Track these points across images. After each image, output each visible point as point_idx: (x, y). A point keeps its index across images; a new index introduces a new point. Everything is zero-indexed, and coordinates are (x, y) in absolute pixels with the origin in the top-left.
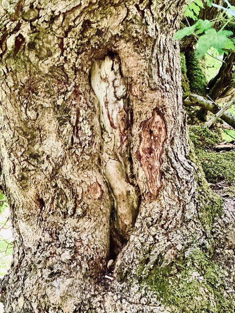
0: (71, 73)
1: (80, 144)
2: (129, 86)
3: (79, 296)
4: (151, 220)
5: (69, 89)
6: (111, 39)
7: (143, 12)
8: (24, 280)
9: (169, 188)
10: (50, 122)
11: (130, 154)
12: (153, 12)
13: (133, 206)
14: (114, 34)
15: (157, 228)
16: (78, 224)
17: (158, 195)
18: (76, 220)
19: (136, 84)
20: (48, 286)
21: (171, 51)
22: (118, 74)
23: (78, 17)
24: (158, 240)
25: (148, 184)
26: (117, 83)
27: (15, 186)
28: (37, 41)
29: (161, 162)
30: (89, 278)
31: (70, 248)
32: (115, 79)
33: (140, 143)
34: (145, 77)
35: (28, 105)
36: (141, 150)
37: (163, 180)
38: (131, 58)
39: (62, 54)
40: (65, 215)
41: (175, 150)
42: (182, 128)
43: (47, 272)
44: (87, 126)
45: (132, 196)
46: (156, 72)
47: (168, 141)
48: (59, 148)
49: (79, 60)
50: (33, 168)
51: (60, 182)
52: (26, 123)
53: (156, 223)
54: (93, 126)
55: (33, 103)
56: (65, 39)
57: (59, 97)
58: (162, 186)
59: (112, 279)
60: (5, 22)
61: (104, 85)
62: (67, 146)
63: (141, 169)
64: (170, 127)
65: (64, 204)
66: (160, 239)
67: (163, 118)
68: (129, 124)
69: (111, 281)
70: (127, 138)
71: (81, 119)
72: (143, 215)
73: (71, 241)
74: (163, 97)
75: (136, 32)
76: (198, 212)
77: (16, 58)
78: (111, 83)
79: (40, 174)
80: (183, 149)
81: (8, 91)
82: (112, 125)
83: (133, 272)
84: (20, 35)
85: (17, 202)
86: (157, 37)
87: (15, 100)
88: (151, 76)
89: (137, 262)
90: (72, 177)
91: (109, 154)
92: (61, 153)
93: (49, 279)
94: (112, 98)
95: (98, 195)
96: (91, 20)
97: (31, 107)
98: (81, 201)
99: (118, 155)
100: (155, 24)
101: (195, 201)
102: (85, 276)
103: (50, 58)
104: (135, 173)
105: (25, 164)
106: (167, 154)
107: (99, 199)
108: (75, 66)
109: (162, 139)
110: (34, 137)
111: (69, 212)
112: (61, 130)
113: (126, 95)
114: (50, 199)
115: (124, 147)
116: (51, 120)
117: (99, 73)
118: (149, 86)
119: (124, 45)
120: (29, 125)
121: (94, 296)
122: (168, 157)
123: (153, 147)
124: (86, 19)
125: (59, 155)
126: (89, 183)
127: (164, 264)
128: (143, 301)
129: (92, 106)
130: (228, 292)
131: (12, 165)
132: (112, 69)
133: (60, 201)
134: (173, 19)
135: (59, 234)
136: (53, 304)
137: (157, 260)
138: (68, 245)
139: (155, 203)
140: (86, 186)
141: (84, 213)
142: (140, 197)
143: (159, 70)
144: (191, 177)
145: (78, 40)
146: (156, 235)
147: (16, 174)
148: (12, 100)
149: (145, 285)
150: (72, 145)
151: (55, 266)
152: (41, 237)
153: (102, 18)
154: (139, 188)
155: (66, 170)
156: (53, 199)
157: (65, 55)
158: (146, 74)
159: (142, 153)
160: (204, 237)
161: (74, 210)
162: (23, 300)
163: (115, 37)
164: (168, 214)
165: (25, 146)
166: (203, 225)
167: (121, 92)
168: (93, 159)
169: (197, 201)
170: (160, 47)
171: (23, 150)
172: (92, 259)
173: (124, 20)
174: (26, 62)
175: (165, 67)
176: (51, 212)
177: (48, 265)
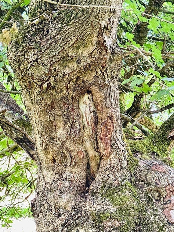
0: (70, 100)
1: (75, 132)
2: (96, 106)
3: (74, 202)
4: (106, 168)
5: (70, 107)
6: (89, 85)
7: (103, 73)
8: (47, 196)
9: (115, 153)
10: (60, 122)
11: (96, 138)
12: (108, 73)
13: (97, 162)
14: (90, 82)
15: (109, 172)
16: (72, 170)
17: (109, 156)
18: (71, 168)
19: (100, 105)
20: (59, 198)
21: (115, 91)
22: (91, 101)
23: (75, 75)
24: (110, 177)
25: (105, 151)
26: (91, 105)
27: (42, 153)
28: (56, 85)
29: (111, 141)
30: (78, 195)
31: (69, 181)
32: (90, 103)
33: (101, 132)
34: (104, 102)
35: (51, 114)
36: (102, 135)
37: (112, 149)
38: (98, 94)
39: (67, 91)
40: (66, 166)
41: (117, 136)
42: (120, 126)
43: (58, 192)
44: (77, 124)
45: (97, 157)
46: (109, 100)
47: (114, 132)
48: (65, 134)
49: (74, 94)
50: (51, 144)
51: (64, 150)
52: (49, 123)
53: (109, 169)
54: (80, 124)
55: (53, 113)
56: (69, 85)
57: (65, 111)
58: (111, 152)
59: (88, 195)
60: (43, 77)
61: (85, 106)
62: (68, 133)
63: (102, 144)
64: (115, 125)
65: (65, 161)
66: (110, 176)
67: (112, 121)
68: (96, 124)
69: (88, 196)
70: (95, 130)
71: (75, 121)
72: (102, 165)
73: (69, 178)
74: (112, 111)
75: (100, 82)
76: (128, 165)
77: (46, 93)
78: (88, 105)
79: (54, 147)
80: (120, 135)
81: (42, 108)
82: (88, 124)
83: (98, 191)
84: (50, 83)
85: (43, 161)
86: (109, 84)
87: (45, 112)
88: (106, 102)
89: (100, 187)
90: (70, 147)
91: (87, 138)
92: (65, 136)
93: (59, 195)
94: (88, 112)
95: (82, 156)
96: (80, 76)
97: (52, 115)
98: (74, 159)
99: (91, 138)
100: (108, 78)
101: (126, 160)
102: (76, 194)
103: (61, 93)
104: (99, 146)
105: (48, 142)
106: (113, 137)
107: (82, 158)
108: (72, 97)
109: (112, 130)
110: (52, 129)
111: (68, 165)
112: (66, 126)
113: (95, 110)
114: (59, 158)
115: (93, 134)
116: (61, 122)
117: (83, 100)
118: (106, 106)
119: (94, 88)
120: (51, 123)
121: (81, 202)
122: (114, 139)
123: (107, 134)
124: (78, 76)
125: (65, 137)
126: (78, 150)
127: (113, 188)
128: (104, 203)
129: (80, 115)
130: (142, 200)
131: (41, 142)
132: (89, 98)
133: (64, 159)
134: (116, 76)
135: (63, 175)
136: (62, 206)
137: (109, 186)
138: (68, 180)
139: (108, 160)
140: (77, 152)
141: (75, 165)
142: (101, 158)
143: (110, 99)
144: (124, 148)
145: (74, 85)
146: (109, 174)
147: (43, 147)
148: (43, 112)
149: (104, 197)
150: (71, 133)
151: (62, 189)
152: (54, 176)
153: (85, 76)
154: (100, 153)
155: (68, 144)
156: (61, 158)
157: (68, 92)
158: (104, 101)
159: (102, 137)
160: (131, 176)
161: (71, 163)
162: (47, 205)
163: (90, 84)
164: (114, 165)
165: (48, 133)
166: (130, 171)
167: (92, 109)
168: (80, 139)
169: (127, 160)
170: (110, 89)
171: (47, 135)
172: (79, 186)
173: (95, 76)
174: (51, 95)
175: (113, 98)
176: (59, 165)
177: (59, 189)
